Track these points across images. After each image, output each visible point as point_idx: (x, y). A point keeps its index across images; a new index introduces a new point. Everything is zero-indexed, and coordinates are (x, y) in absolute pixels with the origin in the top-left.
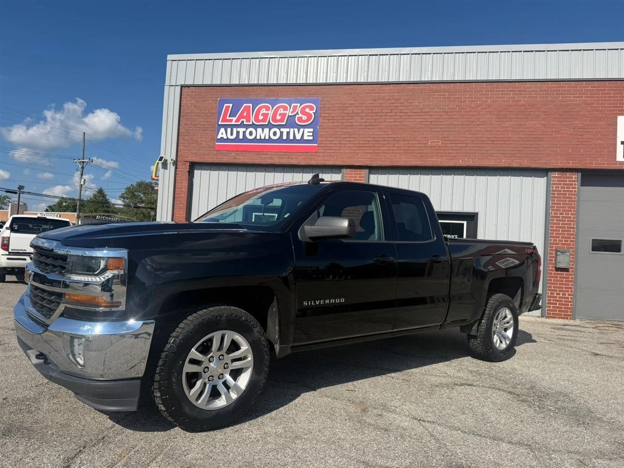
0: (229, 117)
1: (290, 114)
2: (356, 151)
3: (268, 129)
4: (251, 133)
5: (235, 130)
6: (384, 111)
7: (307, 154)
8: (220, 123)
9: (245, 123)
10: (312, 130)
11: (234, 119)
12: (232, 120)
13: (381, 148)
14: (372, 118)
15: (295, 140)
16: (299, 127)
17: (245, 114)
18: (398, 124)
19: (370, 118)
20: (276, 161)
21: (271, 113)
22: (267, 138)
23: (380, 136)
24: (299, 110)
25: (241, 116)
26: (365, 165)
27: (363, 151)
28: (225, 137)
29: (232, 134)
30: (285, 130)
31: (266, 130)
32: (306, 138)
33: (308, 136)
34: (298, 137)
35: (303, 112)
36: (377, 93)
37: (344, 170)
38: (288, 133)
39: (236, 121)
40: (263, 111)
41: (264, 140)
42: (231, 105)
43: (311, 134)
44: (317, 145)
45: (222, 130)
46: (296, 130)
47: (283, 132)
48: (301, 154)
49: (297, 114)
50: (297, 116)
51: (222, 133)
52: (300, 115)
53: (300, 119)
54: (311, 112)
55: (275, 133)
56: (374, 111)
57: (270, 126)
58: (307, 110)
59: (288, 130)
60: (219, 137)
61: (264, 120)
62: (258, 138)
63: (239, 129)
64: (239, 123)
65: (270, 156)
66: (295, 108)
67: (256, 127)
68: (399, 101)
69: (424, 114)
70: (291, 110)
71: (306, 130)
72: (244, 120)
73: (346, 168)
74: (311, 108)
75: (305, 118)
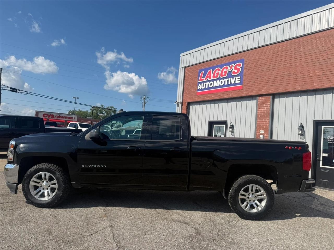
0: (203, 78)
1: (229, 71)
2: (264, 86)
3: (219, 81)
4: (211, 84)
5: (204, 84)
6: (280, 59)
7: (237, 91)
8: (199, 82)
9: (209, 80)
10: (239, 77)
11: (204, 78)
12: (204, 79)
13: (278, 82)
14: (273, 64)
15: (231, 84)
16: (233, 77)
17: (209, 75)
18: (290, 65)
19: (272, 64)
20: (222, 97)
21: (220, 72)
22: (218, 85)
23: (278, 74)
24: (233, 67)
25: (207, 77)
26: (269, 93)
27: (268, 85)
28: (201, 88)
29: (203, 86)
30: (226, 80)
31: (218, 81)
32: (236, 82)
33: (238, 81)
34: (233, 82)
35: (236, 68)
36: (276, 48)
37: (258, 98)
38: (228, 81)
39: (205, 79)
40: (217, 72)
41: (217, 87)
42: (203, 72)
43: (239, 79)
44: (242, 85)
45: (200, 85)
46: (232, 79)
47: (225, 81)
48: (234, 91)
49: (233, 70)
50: (233, 71)
51: (200, 87)
52: (234, 70)
53: (234, 73)
54: (240, 67)
55: (222, 82)
56: (274, 60)
57: (220, 79)
58: (238, 67)
59: (228, 79)
60: (198, 89)
61: (217, 76)
62: (214, 86)
63: (206, 83)
64: (206, 80)
65: (219, 95)
66: (232, 66)
67: (213, 80)
68: (290, 51)
69: (307, 55)
70: (230, 68)
71: (237, 78)
72: (208, 78)
73: (259, 96)
74: (239, 65)
75: (236, 71)
